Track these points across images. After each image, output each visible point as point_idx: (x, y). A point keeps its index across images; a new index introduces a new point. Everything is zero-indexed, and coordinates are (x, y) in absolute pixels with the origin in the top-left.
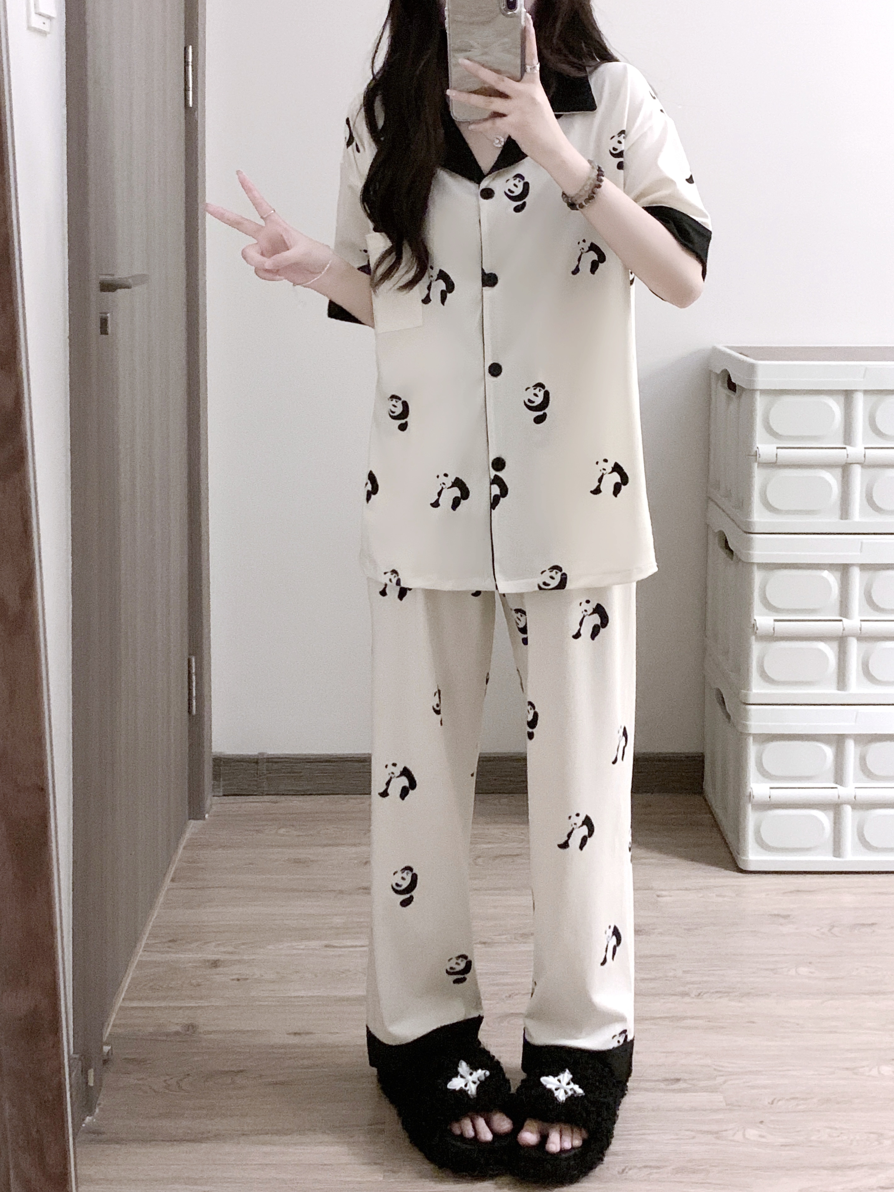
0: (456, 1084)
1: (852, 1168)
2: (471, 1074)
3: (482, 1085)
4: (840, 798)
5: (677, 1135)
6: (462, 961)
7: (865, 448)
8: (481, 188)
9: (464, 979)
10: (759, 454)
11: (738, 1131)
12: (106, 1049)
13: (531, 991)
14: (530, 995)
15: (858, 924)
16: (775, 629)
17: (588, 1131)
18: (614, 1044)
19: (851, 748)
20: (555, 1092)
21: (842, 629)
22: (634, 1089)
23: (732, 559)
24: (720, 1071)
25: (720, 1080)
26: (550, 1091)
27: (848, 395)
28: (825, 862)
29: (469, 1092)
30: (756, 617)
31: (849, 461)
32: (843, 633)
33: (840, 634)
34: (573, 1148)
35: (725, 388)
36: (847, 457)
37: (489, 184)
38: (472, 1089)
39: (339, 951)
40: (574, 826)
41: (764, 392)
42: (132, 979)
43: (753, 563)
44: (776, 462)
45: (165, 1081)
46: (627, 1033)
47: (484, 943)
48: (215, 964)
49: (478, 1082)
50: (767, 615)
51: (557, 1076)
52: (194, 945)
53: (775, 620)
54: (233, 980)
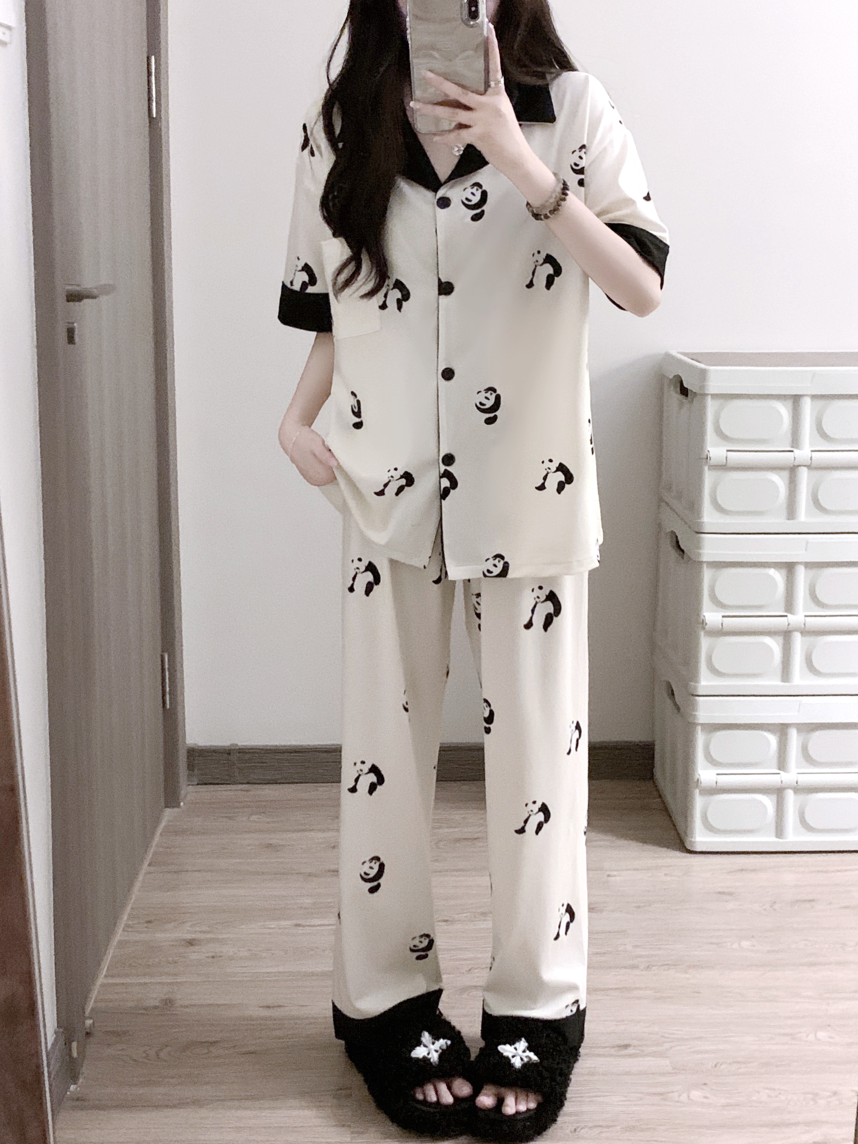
0: (419, 1052)
1: (789, 1125)
2: (433, 1043)
3: (443, 1054)
4: (783, 782)
5: (626, 1097)
6: (425, 939)
7: (812, 451)
8: (438, 197)
9: (426, 956)
10: (710, 458)
11: (683, 1093)
12: (89, 1022)
13: (489, 966)
14: (489, 968)
15: (797, 901)
16: (723, 624)
17: (544, 1095)
18: (567, 1013)
19: (794, 737)
20: (511, 1058)
21: (787, 624)
22: (586, 1055)
23: (683, 558)
24: (667, 1038)
25: (667, 1046)
26: (507, 1059)
27: (796, 399)
28: (767, 843)
29: (432, 1060)
30: (705, 614)
31: (796, 464)
32: (788, 628)
33: (785, 629)
34: (528, 1110)
35: (676, 392)
36: (795, 460)
37: (445, 193)
38: (434, 1057)
39: (308, 930)
40: (531, 813)
41: (715, 396)
42: (113, 957)
43: (702, 562)
44: (725, 465)
45: (144, 1052)
46: (580, 1003)
47: (446, 921)
48: (191, 943)
49: (440, 1051)
50: (715, 611)
51: (513, 1044)
52: (170, 926)
53: (723, 617)
54: (208, 957)
